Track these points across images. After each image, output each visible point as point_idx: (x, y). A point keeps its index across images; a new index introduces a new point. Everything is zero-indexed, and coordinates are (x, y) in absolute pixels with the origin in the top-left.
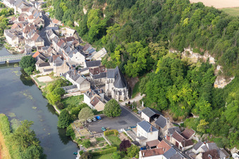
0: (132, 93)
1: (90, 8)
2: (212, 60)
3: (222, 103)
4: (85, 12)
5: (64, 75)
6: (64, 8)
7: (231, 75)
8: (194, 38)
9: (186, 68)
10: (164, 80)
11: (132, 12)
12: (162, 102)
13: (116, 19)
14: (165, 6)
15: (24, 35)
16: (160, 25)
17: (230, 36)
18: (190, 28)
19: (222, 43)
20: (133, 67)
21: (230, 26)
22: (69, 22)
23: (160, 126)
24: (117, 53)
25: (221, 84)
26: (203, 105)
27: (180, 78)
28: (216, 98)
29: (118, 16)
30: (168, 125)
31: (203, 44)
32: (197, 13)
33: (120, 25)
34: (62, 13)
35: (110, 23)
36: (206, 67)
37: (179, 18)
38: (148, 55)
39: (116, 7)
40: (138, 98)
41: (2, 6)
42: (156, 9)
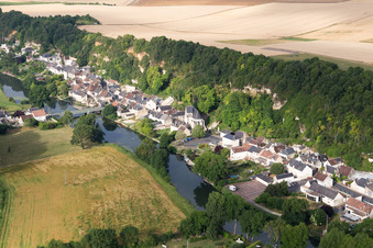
0: (207, 122)
1: (148, 66)
2: (268, 91)
3: (280, 118)
4: (142, 70)
6: (120, 69)
7: (284, 99)
8: (252, 77)
9: (250, 99)
10: (235, 108)
11: (190, 64)
12: (235, 124)
13: (175, 74)
14: (221, 58)
15: (89, 93)
16: (220, 72)
17: (280, 72)
18: (247, 71)
19: (275, 78)
20: (204, 105)
21: (279, 66)
22: (127, 81)
23: (239, 137)
24: (187, 97)
25: (277, 106)
26: (268, 120)
27: (247, 105)
28: (276, 116)
29: (177, 70)
30: (245, 136)
31: (259, 81)
32: (249, 60)
33: (180, 76)
34: (119, 74)
35: (171, 76)
36: (265, 96)
37: (235, 65)
38: (214, 95)
39: (174, 63)
40: (214, 125)
41: (50, 73)
42: (214, 61)
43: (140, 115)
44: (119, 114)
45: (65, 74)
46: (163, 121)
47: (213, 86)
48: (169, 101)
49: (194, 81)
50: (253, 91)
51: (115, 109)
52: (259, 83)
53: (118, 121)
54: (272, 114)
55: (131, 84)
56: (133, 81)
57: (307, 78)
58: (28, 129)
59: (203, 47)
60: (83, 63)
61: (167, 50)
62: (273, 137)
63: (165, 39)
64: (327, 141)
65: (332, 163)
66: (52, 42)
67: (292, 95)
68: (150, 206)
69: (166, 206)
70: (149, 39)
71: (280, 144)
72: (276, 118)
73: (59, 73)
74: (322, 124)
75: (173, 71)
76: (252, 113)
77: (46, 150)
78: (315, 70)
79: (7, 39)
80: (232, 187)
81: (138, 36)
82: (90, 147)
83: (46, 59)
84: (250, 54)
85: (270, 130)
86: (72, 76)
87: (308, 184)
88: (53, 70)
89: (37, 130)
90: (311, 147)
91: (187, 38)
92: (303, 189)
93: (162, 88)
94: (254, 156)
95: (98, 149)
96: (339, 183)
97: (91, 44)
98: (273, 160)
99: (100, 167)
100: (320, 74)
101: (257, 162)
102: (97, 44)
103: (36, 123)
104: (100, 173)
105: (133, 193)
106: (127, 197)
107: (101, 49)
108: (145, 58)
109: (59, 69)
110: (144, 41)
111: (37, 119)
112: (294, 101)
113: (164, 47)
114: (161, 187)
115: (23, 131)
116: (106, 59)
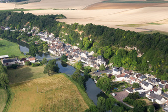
0: (107, 63)
1: (84, 37)
2: (136, 48)
3: (141, 61)
4: (81, 39)
5: (80, 60)
6: (72, 38)
7: (143, 52)
8: (129, 42)
9: (127, 52)
10: (120, 57)
11: (102, 36)
12: (120, 64)
13: (95, 40)
14: (116, 33)
15: (57, 50)
16: (115, 39)
17: (141, 39)
18: (126, 39)
19: (139, 42)
20: (106, 55)
21: (141, 36)
22: (75, 44)
23: (121, 70)
24: (99, 51)
25: (140, 56)
26: (135, 62)
27: (125, 55)
28: (138, 60)
29: (96, 39)
30: (123, 70)
32: (128, 34)
33: (97, 42)
34: (71, 41)
35: (93, 42)
36: (134, 51)
37: (122, 36)
38: (111, 50)
39: (95, 36)
40: (111, 64)
41: (42, 41)
42: (112, 34)
43: (77, 59)
44: (68, 59)
45: (48, 41)
46: (87, 63)
47: (111, 46)
48: (91, 53)
49: (103, 44)
50: (129, 49)
51: (67, 57)
52: (132, 45)
53: (68, 62)
54: (137, 59)
55: (76, 45)
56: (77, 44)
57: (153, 42)
58: (27, 66)
59: (108, 28)
60: (57, 36)
61: (92, 30)
62: (136, 70)
63: (92, 24)
64: (161, 72)
65: (162, 83)
66: (44, 27)
67: (147, 50)
68: (74, 103)
69: (81, 103)
70: (85, 25)
71: (139, 73)
72: (139, 61)
73: (45, 41)
74: (159, 64)
75: (94, 39)
76: (127, 59)
77: (32, 76)
78: (157, 39)
79: (25, 26)
80: (113, 94)
81: (80, 24)
82: (52, 75)
83: (41, 35)
84: (129, 31)
85: (135, 67)
86: (51, 42)
87: (149, 93)
88: (43, 39)
89: (30, 67)
90: (154, 75)
91: (101, 24)
92: (147, 95)
93: (89, 47)
94: (126, 79)
95: (56, 76)
96: (165, 92)
97: (60, 28)
98: (135, 81)
99: (55, 84)
100: (160, 40)
101: (127, 82)
102: (63, 27)
103: (30, 64)
104: (54, 87)
105: (67, 97)
106: (64, 98)
107: (64, 30)
108: (83, 34)
109: (45, 39)
110: (82, 26)
111: (31, 62)
112: (147, 53)
113: (91, 28)
114: (81, 93)
115: (24, 67)
116: (66, 34)
